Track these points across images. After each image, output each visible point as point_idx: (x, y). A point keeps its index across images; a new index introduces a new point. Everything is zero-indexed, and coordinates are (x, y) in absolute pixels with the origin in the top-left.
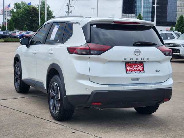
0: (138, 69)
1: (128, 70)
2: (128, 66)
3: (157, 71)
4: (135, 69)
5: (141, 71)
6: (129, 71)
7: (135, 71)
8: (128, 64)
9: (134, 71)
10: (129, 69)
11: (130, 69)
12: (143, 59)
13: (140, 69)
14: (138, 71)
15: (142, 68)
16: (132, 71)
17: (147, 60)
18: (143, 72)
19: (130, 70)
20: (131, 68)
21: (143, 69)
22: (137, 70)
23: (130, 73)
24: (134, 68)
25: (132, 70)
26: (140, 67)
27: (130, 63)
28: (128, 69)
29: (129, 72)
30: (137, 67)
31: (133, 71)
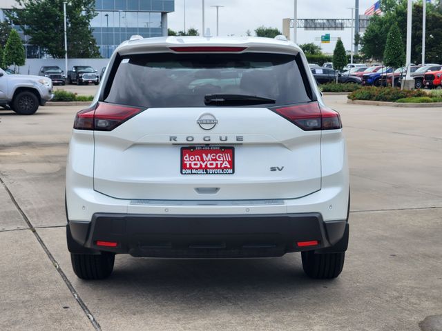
0: (217, 164)
1: (188, 166)
2: (187, 156)
3: (273, 169)
4: (206, 165)
5: (226, 168)
6: (188, 169)
7: (206, 170)
8: (188, 150)
9: (203, 169)
10: (190, 164)
11: (193, 163)
12: (224, 138)
13: (221, 164)
14: (217, 167)
15: (229, 162)
16: (197, 169)
17: (237, 140)
18: (231, 171)
19: (193, 166)
20: (195, 160)
21: (232, 163)
22: (214, 166)
23: (192, 173)
24: (204, 162)
25: (198, 166)
26: (223, 160)
27: (194, 148)
28: (188, 163)
29: (189, 171)
30: (215, 160)
31: (201, 167)
